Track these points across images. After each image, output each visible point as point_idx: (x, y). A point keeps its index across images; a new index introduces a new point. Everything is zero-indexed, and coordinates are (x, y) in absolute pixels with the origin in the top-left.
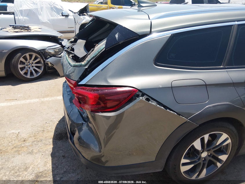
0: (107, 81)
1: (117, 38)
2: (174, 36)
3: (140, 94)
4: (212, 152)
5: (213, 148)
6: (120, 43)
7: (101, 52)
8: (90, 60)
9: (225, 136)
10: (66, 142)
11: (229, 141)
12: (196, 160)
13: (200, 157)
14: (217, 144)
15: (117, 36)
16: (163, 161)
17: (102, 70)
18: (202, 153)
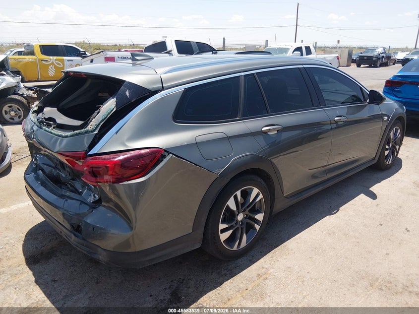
0: (125, 145)
1: (128, 96)
2: (187, 91)
3: (167, 154)
4: (247, 212)
5: (248, 207)
6: (133, 101)
7: (111, 113)
8: (99, 124)
9: (255, 191)
10: (48, 263)
11: (261, 196)
12: (233, 223)
13: (237, 220)
14: (250, 202)
15: (127, 93)
16: (201, 231)
17: (116, 133)
18: (238, 215)
